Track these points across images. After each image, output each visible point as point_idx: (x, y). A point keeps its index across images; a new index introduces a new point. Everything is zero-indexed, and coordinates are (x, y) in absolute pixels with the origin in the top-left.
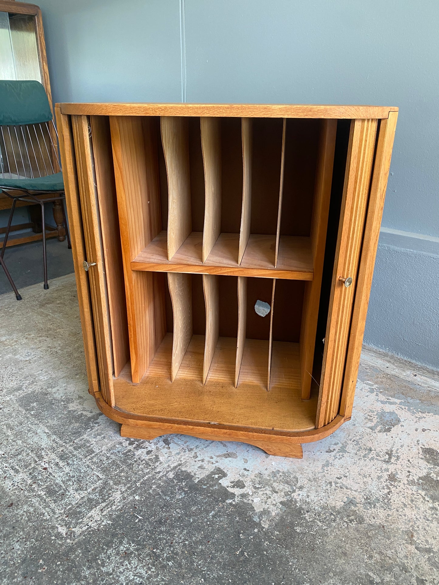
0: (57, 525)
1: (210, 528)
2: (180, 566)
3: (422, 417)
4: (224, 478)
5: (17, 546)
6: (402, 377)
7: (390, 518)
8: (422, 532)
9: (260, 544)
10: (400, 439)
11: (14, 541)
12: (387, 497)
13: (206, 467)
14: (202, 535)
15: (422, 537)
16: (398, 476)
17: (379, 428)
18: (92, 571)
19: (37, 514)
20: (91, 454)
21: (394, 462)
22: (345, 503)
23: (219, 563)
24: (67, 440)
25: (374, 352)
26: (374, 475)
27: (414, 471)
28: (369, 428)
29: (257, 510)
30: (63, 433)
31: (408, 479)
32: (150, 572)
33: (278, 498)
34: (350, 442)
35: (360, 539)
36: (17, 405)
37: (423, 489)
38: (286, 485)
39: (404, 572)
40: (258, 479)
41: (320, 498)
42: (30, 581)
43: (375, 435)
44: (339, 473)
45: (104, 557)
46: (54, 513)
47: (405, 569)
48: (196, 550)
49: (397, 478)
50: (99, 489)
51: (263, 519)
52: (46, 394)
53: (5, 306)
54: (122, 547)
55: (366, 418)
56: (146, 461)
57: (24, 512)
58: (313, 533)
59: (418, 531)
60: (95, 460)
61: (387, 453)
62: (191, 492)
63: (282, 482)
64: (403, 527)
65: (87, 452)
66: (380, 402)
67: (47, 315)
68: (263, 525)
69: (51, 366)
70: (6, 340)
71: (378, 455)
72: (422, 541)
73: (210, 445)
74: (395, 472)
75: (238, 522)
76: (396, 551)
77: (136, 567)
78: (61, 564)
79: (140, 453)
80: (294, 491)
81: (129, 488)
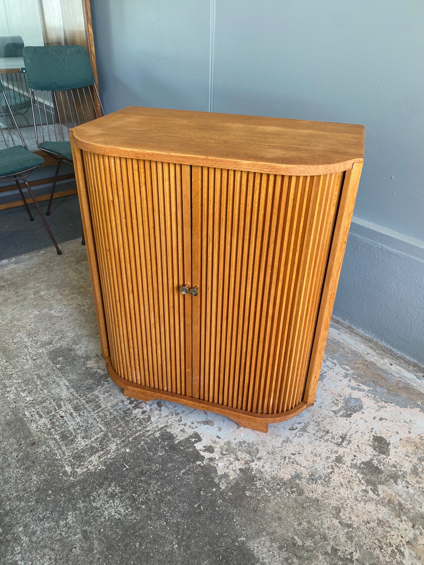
0: (65, 465)
1: (179, 483)
2: (150, 510)
3: (384, 406)
4: (199, 442)
5: (34, 477)
6: (378, 364)
7: (326, 494)
8: (348, 510)
9: (215, 501)
10: (357, 425)
11: (32, 473)
12: (329, 475)
13: (186, 431)
14: (171, 487)
15: (347, 514)
16: (344, 459)
17: (341, 413)
18: (85, 504)
19: (52, 454)
20: (98, 409)
21: (345, 446)
22: (292, 476)
23: (180, 512)
24: (82, 393)
25: (361, 336)
26: (324, 456)
27: (360, 456)
28: (332, 411)
29: (220, 473)
30: (79, 387)
31: (352, 462)
32: (127, 511)
33: (238, 465)
34: (312, 422)
35: (296, 508)
36: (47, 358)
37: (362, 473)
38: (248, 455)
39: (323, 540)
40: (226, 447)
41: (272, 470)
42: (40, 506)
43: (336, 419)
44: (295, 449)
45: (96, 495)
46: (64, 455)
47: (324, 538)
48: (165, 499)
49: (343, 460)
50: (100, 439)
51: (222, 481)
52: (71, 350)
53: (47, 260)
54: (110, 489)
55: (333, 402)
56: (140, 420)
57: (43, 450)
58: (259, 498)
59: (346, 509)
60: (101, 414)
61: (341, 437)
62: (170, 451)
63: (245, 452)
64: (334, 503)
65: (96, 406)
66: (350, 388)
67: (81, 272)
68: (221, 486)
69: (78, 323)
70: (44, 295)
71: (333, 438)
72: (346, 517)
73: (194, 412)
74: (343, 455)
75: (202, 481)
76: (322, 523)
77: (118, 506)
78: (64, 496)
79: (137, 412)
80: (253, 461)
81: (123, 441)
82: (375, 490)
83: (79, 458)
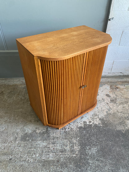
0: (72, 156)
2: (99, 143)
3: (100, 89)
4: (87, 123)
7: (113, 111)
10: (101, 95)
11: (69, 166)
12: (110, 107)
13: (82, 123)
14: (96, 135)
16: (108, 103)
19: (66, 158)
20: (58, 138)
21: (105, 100)
22: (106, 113)
23: (103, 137)
24: (49, 139)
26: (105, 105)
27: (109, 100)
29: (98, 124)
30: (45, 139)
32: (96, 148)
36: (23, 142)
37: (112, 103)
40: (92, 119)
41: (103, 115)
42: (82, 168)
44: (100, 108)
45: (87, 152)
46: (68, 154)
47: (122, 117)
48: (98, 138)
50: (70, 143)
54: (88, 148)
56: (70, 131)
57: (63, 160)
58: (108, 121)
62: (85, 130)
63: (95, 116)
64: (116, 111)
68: (101, 126)
71: (102, 101)
72: (120, 111)
76: (119, 115)
79: (67, 130)
80: (99, 116)
81: (75, 138)
83: (72, 151)
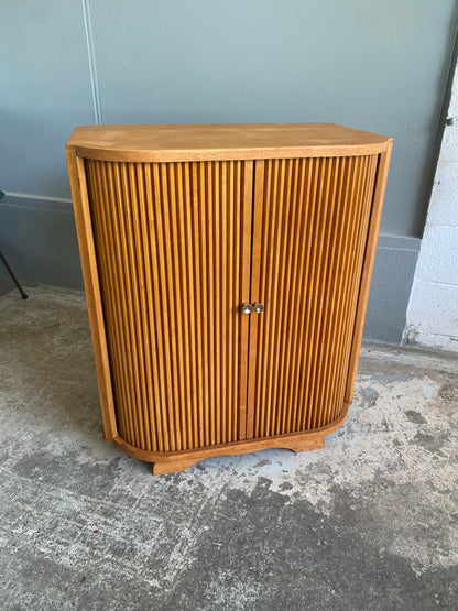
0: (145, 581)
1: (286, 532)
2: (280, 573)
3: (392, 386)
4: (271, 485)
7: (411, 475)
8: (437, 479)
9: (332, 530)
10: (386, 409)
12: (401, 459)
13: (251, 480)
14: (282, 540)
15: (439, 483)
16: (400, 440)
17: (366, 404)
18: (207, 608)
19: (118, 578)
20: (134, 502)
21: (392, 430)
22: (374, 474)
23: (309, 558)
24: (100, 495)
26: (384, 445)
27: (409, 432)
29: (314, 503)
30: (90, 490)
31: (408, 440)
32: (258, 589)
33: (324, 487)
35: (399, 499)
36: (16, 475)
37: (422, 445)
38: (324, 474)
39: (441, 513)
40: (299, 477)
41: (355, 477)
43: (367, 411)
44: (358, 451)
45: (210, 592)
46: (135, 571)
48: (286, 555)
50: (164, 532)
51: (323, 509)
52: (43, 454)
54: (221, 577)
56: (192, 492)
57: (103, 580)
58: (365, 507)
59: (434, 479)
60: (141, 506)
61: (383, 424)
62: (251, 507)
63: (320, 473)
64: (423, 480)
65: (129, 501)
68: (325, 514)
69: (26, 422)
71: (378, 427)
72: (440, 486)
73: (242, 459)
74: (396, 438)
75: (304, 519)
76: (428, 500)
77: (244, 589)
79: (183, 485)
80: (333, 477)
81: (193, 522)
82: (441, 454)
83: (156, 565)
